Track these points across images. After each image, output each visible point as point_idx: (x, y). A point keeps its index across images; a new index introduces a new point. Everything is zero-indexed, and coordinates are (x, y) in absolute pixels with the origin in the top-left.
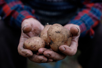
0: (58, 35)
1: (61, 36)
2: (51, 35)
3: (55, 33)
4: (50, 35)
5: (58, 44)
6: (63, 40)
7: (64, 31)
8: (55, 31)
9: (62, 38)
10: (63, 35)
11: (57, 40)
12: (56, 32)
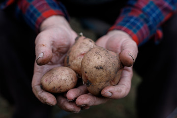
0: (100, 72)
1: (104, 74)
2: (88, 72)
3: (95, 69)
4: (86, 73)
5: (100, 87)
6: (107, 79)
7: (109, 65)
8: (94, 66)
9: (106, 76)
10: (108, 71)
11: (98, 80)
12: (96, 67)
